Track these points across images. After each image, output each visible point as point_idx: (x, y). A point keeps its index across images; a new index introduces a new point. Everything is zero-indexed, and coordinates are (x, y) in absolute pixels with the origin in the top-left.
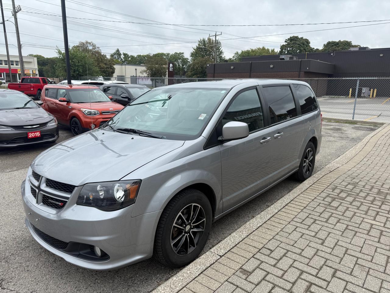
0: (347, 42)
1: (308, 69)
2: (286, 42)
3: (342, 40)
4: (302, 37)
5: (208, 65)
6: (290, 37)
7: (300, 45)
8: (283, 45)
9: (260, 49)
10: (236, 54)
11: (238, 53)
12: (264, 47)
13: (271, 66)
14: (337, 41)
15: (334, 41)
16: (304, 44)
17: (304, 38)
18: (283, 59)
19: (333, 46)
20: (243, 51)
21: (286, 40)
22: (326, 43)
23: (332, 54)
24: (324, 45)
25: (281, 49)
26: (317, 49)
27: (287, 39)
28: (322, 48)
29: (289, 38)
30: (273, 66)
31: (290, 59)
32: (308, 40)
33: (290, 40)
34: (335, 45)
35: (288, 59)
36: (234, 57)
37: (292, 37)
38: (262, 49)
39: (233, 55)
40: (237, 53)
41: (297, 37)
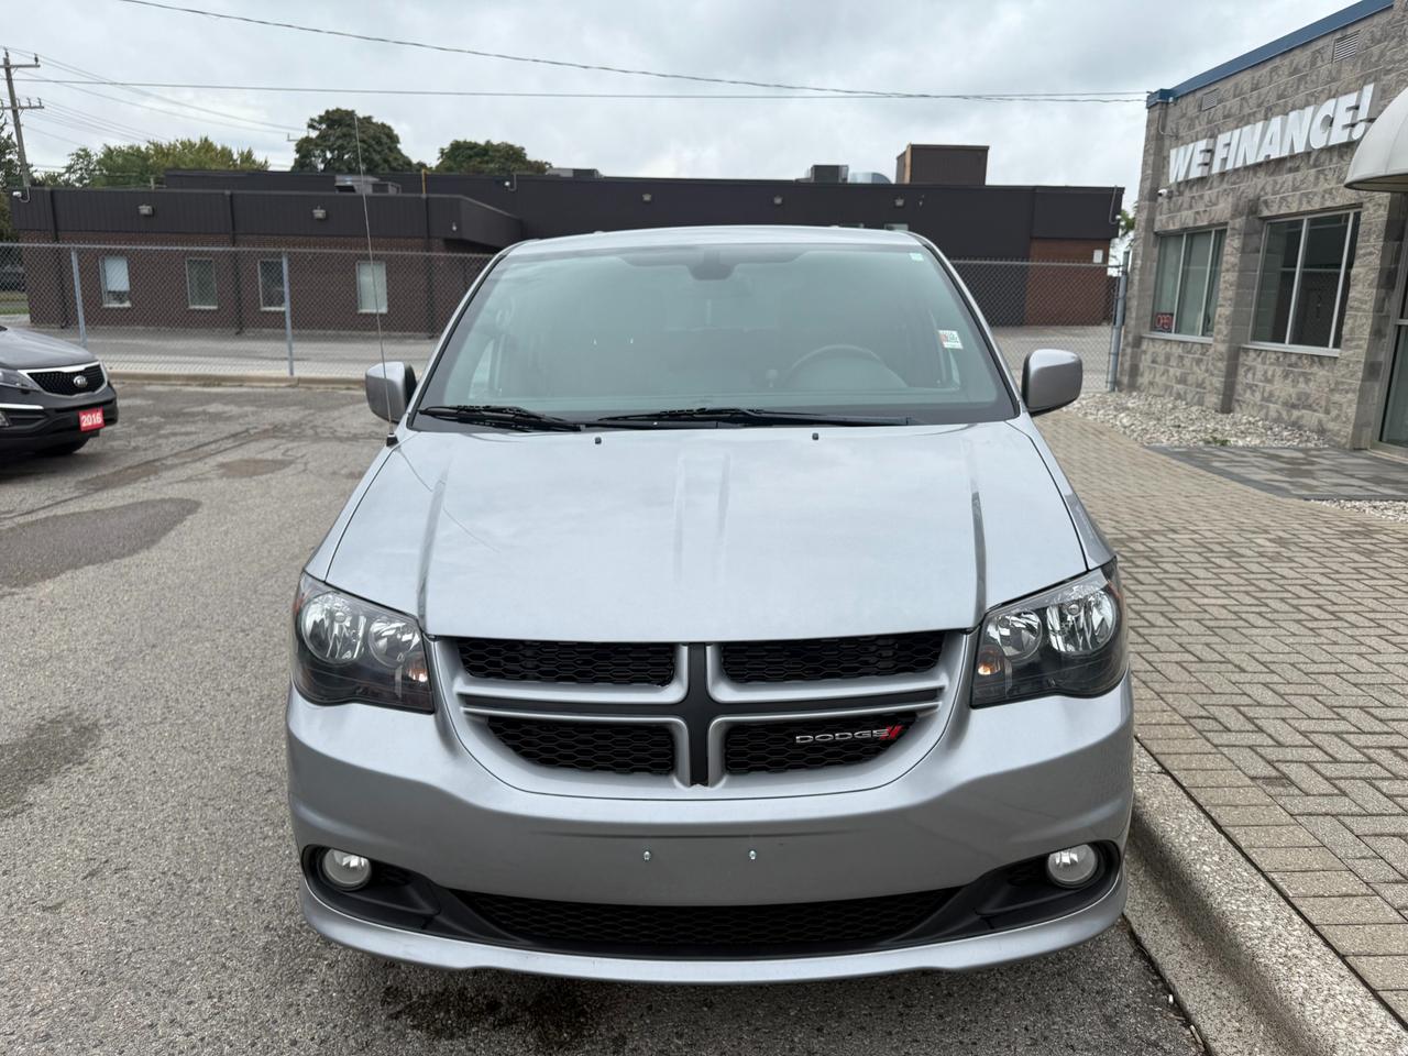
0: (511, 147)
1: (454, 228)
2: (311, 126)
3: (495, 141)
4: (367, 115)
5: (15, 193)
6: (327, 112)
7: (370, 146)
8: (307, 140)
9: (192, 145)
10: (79, 156)
11: (87, 155)
12: (206, 140)
13: (319, 213)
14: (482, 142)
15: (470, 143)
16: (379, 143)
17: (374, 120)
18: (351, 189)
19: (470, 157)
20: (109, 149)
21: (312, 120)
22: (446, 146)
23: (507, 184)
24: (442, 152)
25: (298, 151)
26: (422, 165)
27: (317, 119)
28: (438, 162)
29: (323, 113)
30: (327, 213)
31: (374, 191)
32: (389, 128)
33: (329, 122)
34: (477, 155)
35: (369, 191)
36: (69, 169)
37: (333, 111)
38: (199, 148)
39: (68, 162)
40: (84, 155)
41: (351, 114)
